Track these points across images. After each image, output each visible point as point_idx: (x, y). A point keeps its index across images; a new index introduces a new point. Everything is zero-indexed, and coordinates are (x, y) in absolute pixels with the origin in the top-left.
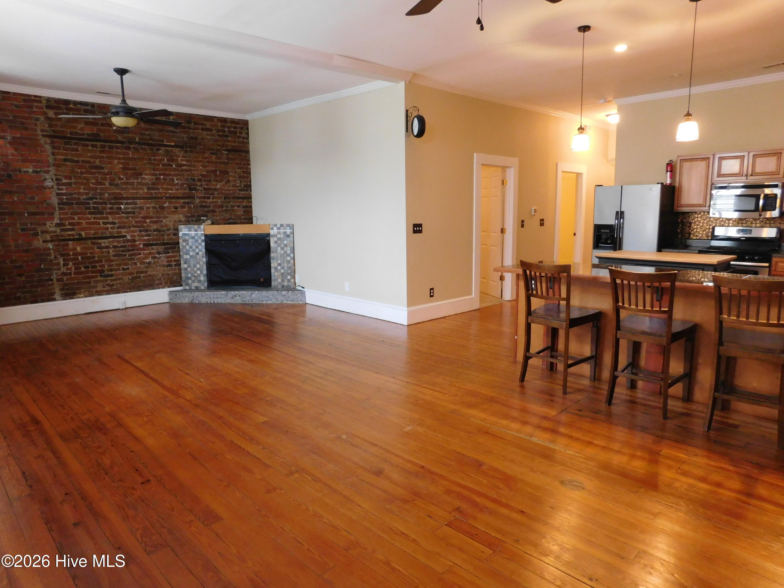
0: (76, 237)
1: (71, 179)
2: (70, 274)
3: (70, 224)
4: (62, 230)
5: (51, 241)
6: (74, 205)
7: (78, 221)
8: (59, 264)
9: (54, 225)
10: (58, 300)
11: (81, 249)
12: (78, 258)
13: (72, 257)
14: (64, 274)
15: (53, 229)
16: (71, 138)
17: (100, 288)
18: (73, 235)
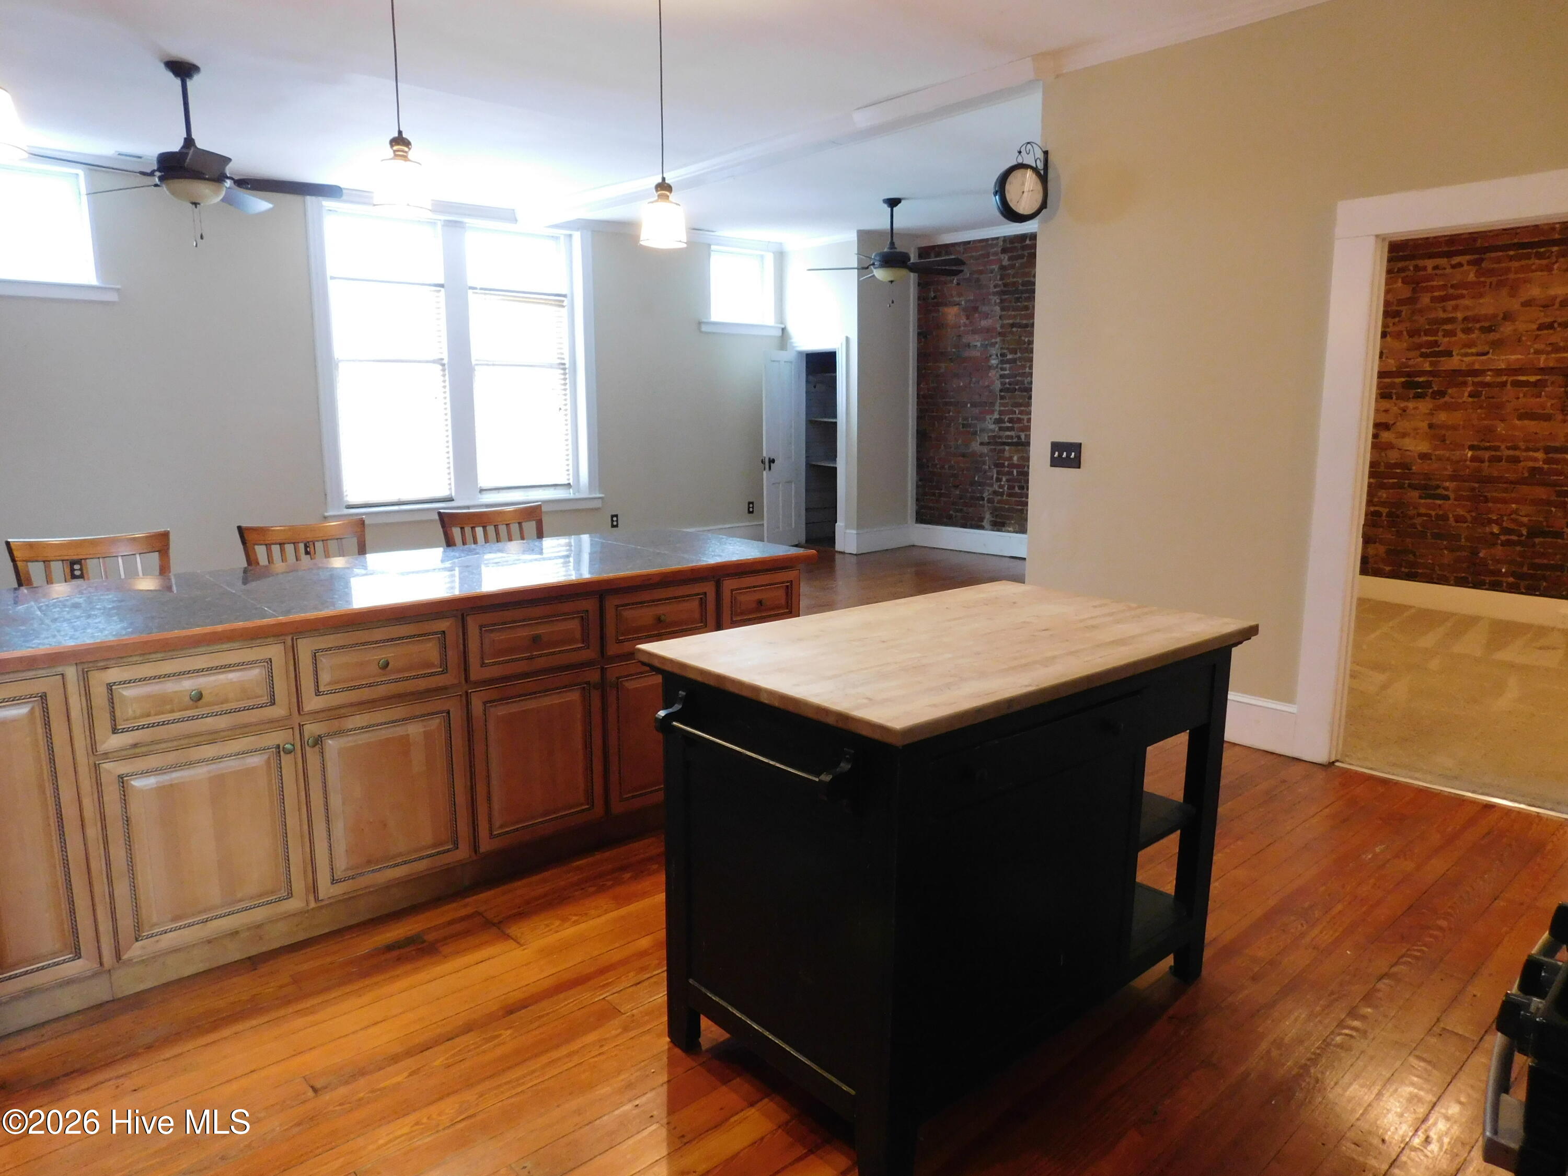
0: (1014, 440)
1: (1016, 353)
2: (1002, 494)
3: (1010, 421)
4: (1001, 429)
5: (988, 444)
6: (1017, 393)
7: (1019, 416)
8: (992, 477)
9: (993, 420)
10: (987, 530)
11: (1018, 460)
12: (1013, 472)
13: (1006, 469)
14: (995, 493)
15: (992, 427)
16: (1022, 292)
18: (1011, 437)
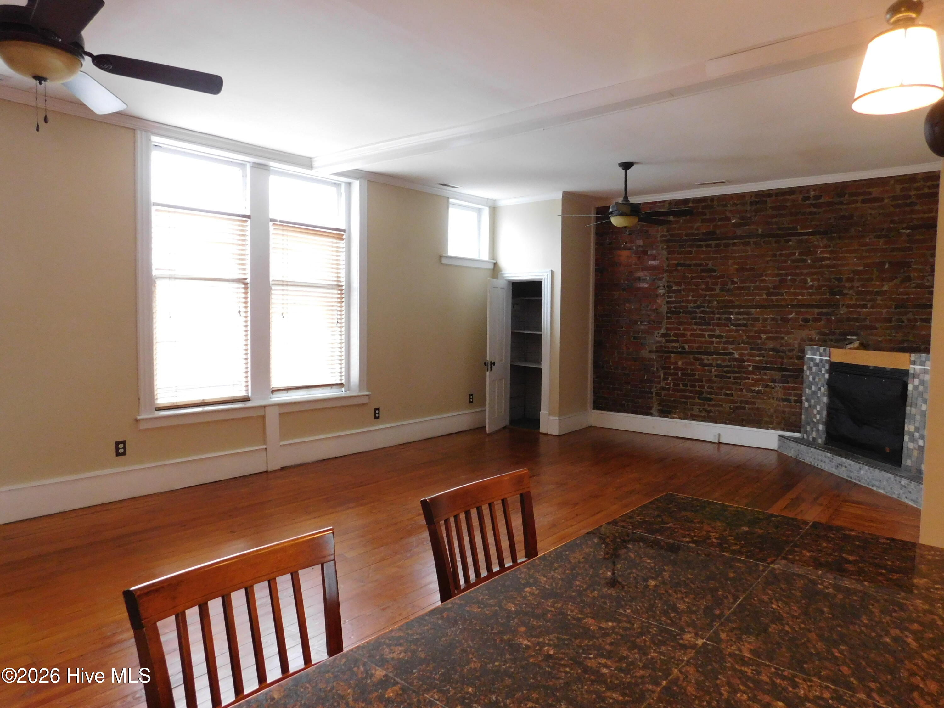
0: (679, 350)
1: (681, 286)
2: (668, 390)
3: (675, 335)
4: (667, 341)
5: (656, 352)
6: (681, 314)
7: (683, 332)
8: (660, 377)
9: (660, 335)
10: (655, 416)
11: (682, 364)
12: (678, 373)
13: (673, 371)
14: (663, 389)
15: (660, 339)
16: (686, 240)
17: (696, 412)
18: (676, 347)
